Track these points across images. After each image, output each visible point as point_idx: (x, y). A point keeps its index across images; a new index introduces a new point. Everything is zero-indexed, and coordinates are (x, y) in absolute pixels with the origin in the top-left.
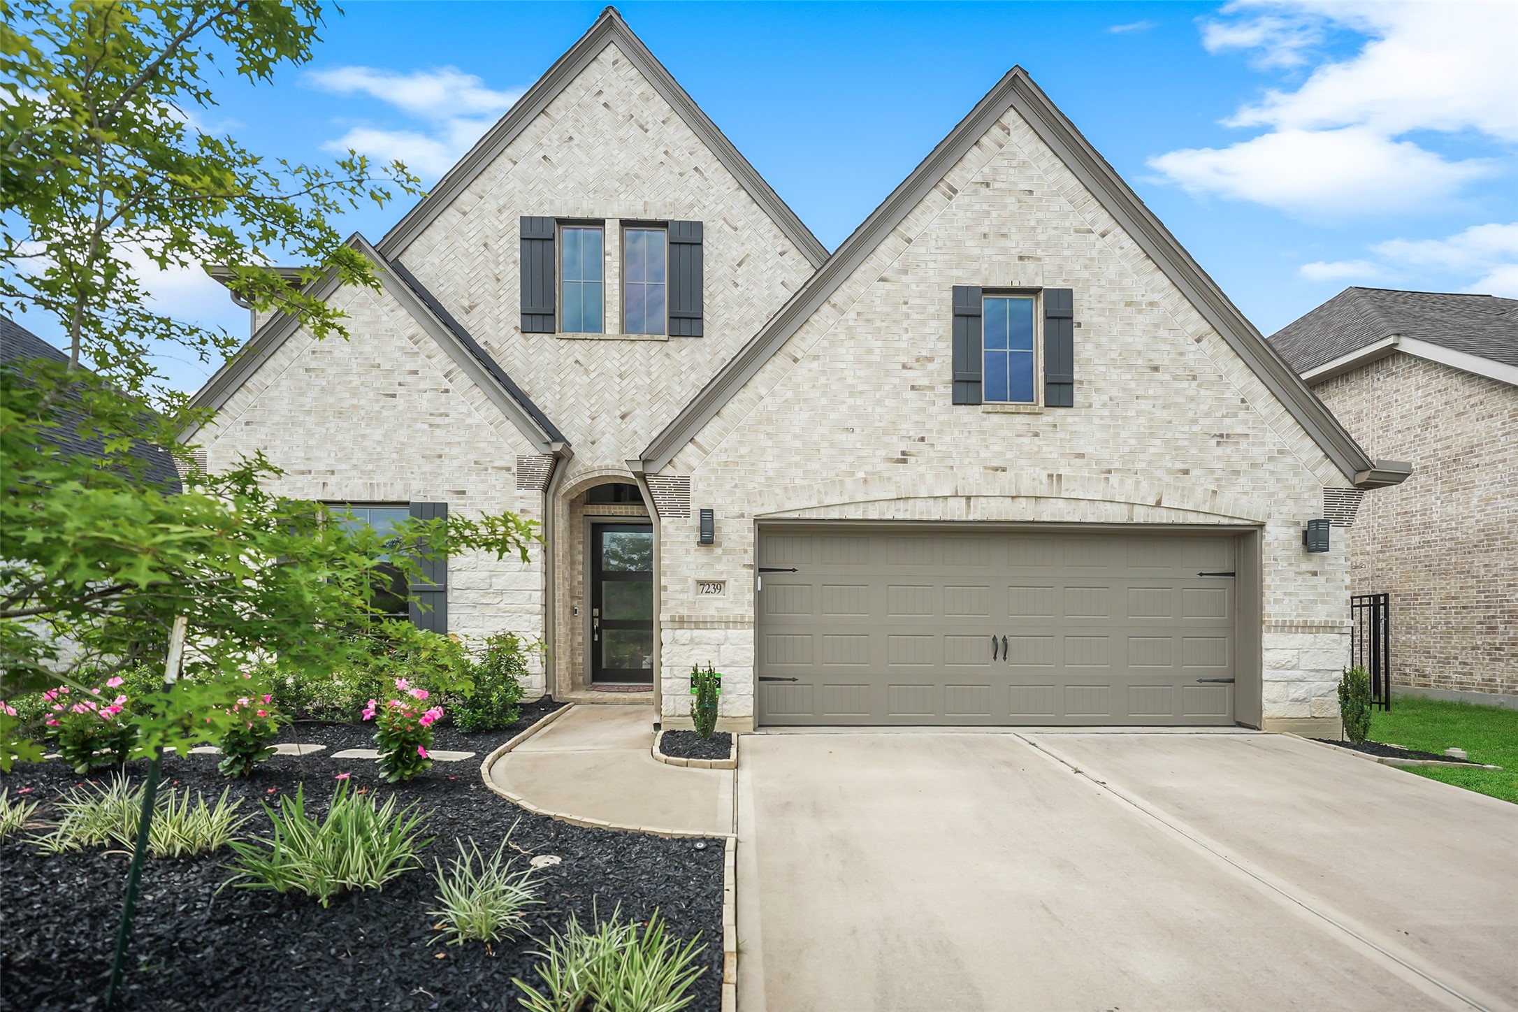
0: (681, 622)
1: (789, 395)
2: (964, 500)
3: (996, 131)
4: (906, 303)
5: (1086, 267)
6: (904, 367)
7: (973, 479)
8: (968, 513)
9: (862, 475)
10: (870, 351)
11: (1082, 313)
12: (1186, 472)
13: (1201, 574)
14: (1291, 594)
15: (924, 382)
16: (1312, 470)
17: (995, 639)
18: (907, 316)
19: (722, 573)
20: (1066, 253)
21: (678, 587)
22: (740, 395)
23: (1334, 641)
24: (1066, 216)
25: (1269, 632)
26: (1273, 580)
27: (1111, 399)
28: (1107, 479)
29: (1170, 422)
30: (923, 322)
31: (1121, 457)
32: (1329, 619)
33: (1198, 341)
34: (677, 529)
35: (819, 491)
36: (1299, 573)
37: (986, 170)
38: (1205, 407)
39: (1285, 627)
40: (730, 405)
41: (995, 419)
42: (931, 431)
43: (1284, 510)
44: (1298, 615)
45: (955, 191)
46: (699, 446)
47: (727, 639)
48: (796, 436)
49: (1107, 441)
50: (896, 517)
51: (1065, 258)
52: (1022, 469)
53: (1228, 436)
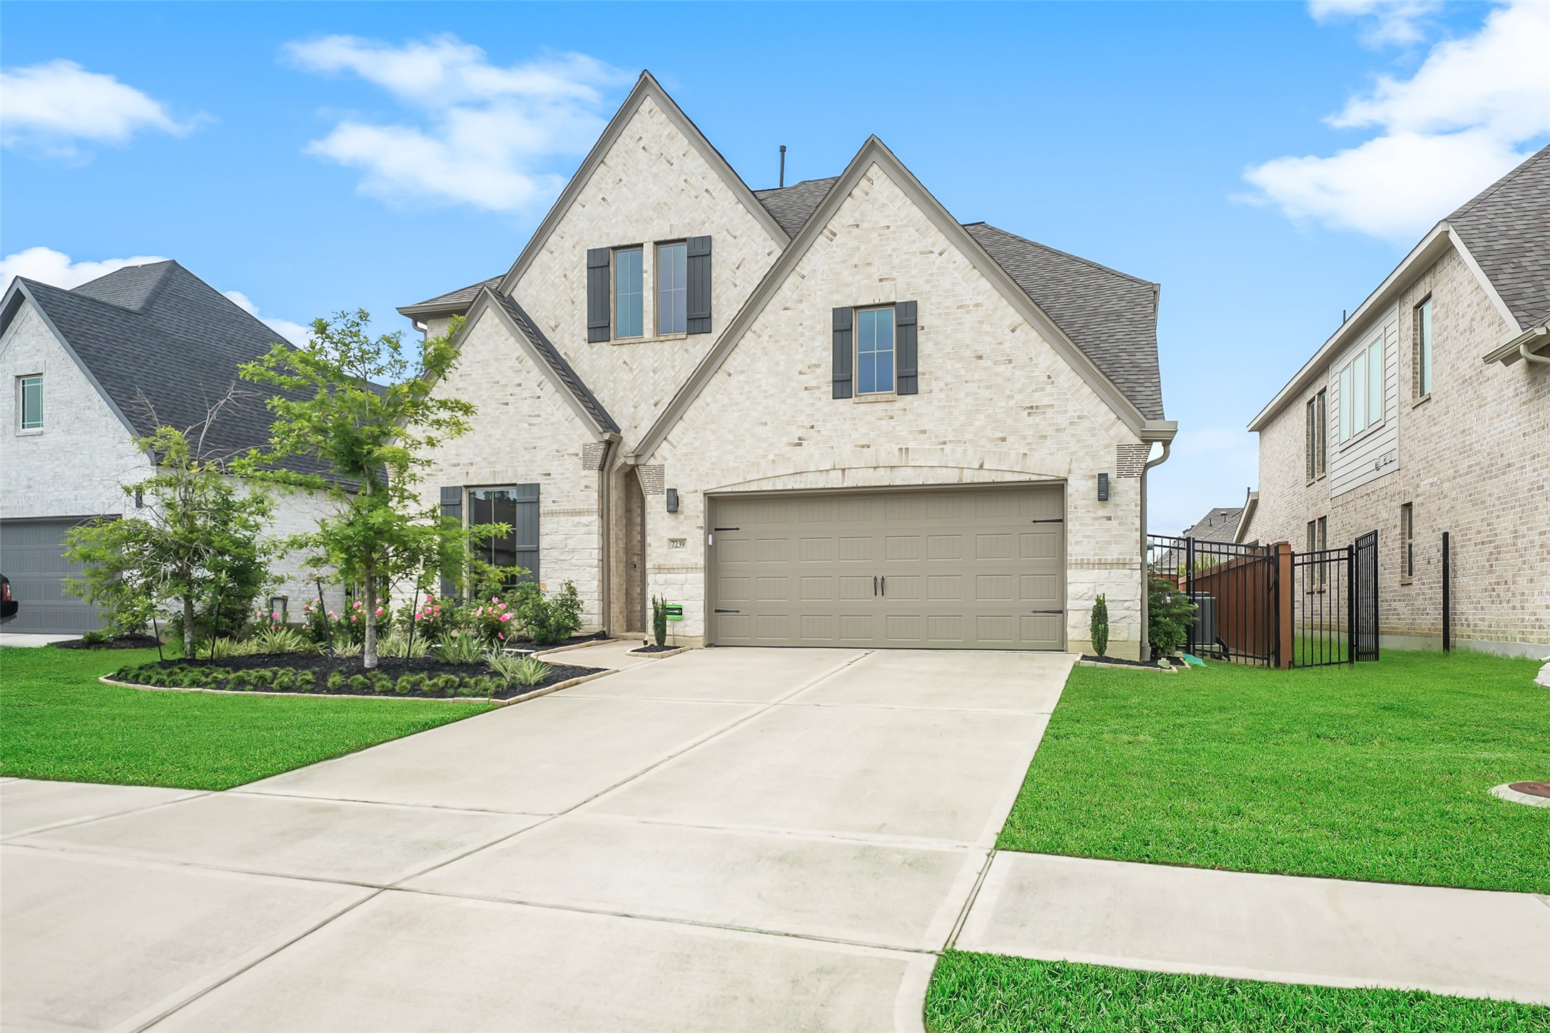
0: (660, 569)
1: (726, 401)
2: (840, 472)
3: (864, 183)
4: (801, 325)
5: (928, 282)
6: (800, 373)
7: (846, 454)
8: (843, 482)
9: (771, 457)
10: (777, 364)
11: (925, 318)
12: (1004, 439)
13: (1035, 522)
14: (1089, 536)
15: (813, 383)
16: (1107, 430)
17: (875, 579)
18: (802, 334)
19: (684, 533)
20: (914, 272)
21: (657, 544)
22: (695, 404)
23: (1126, 575)
24: (914, 242)
25: (1071, 569)
26: (1074, 525)
27: (946, 385)
28: (942, 449)
29: (991, 399)
30: (813, 339)
31: (954, 430)
32: (1121, 557)
33: (1013, 331)
34: (657, 502)
35: (744, 471)
36: (1096, 519)
37: (857, 214)
38: (1018, 385)
39: (1083, 565)
40: (688, 412)
41: (863, 407)
42: (818, 420)
43: (1083, 465)
44: (1095, 555)
45: (835, 235)
46: (670, 443)
47: (687, 580)
48: (730, 431)
49: (943, 419)
50: (795, 488)
51: (912, 277)
52: (881, 445)
53: (1037, 407)
